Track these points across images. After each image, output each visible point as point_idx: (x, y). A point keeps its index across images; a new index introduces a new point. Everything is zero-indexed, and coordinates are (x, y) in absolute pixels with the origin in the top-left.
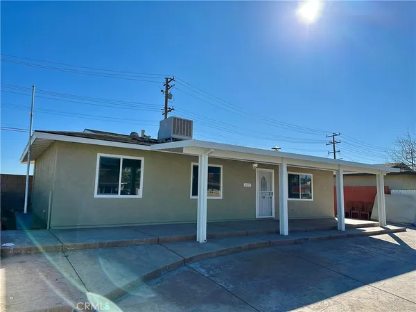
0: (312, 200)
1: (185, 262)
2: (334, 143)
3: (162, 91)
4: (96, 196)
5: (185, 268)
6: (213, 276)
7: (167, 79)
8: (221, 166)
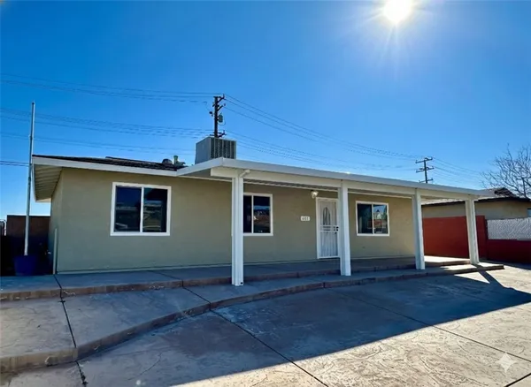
0: (388, 235)
1: (210, 307)
2: (425, 169)
3: (211, 113)
4: (113, 233)
5: (210, 314)
6: (242, 322)
7: (216, 98)
8: (271, 196)
